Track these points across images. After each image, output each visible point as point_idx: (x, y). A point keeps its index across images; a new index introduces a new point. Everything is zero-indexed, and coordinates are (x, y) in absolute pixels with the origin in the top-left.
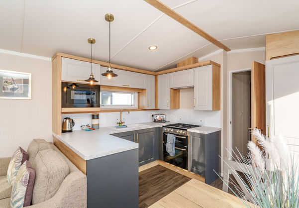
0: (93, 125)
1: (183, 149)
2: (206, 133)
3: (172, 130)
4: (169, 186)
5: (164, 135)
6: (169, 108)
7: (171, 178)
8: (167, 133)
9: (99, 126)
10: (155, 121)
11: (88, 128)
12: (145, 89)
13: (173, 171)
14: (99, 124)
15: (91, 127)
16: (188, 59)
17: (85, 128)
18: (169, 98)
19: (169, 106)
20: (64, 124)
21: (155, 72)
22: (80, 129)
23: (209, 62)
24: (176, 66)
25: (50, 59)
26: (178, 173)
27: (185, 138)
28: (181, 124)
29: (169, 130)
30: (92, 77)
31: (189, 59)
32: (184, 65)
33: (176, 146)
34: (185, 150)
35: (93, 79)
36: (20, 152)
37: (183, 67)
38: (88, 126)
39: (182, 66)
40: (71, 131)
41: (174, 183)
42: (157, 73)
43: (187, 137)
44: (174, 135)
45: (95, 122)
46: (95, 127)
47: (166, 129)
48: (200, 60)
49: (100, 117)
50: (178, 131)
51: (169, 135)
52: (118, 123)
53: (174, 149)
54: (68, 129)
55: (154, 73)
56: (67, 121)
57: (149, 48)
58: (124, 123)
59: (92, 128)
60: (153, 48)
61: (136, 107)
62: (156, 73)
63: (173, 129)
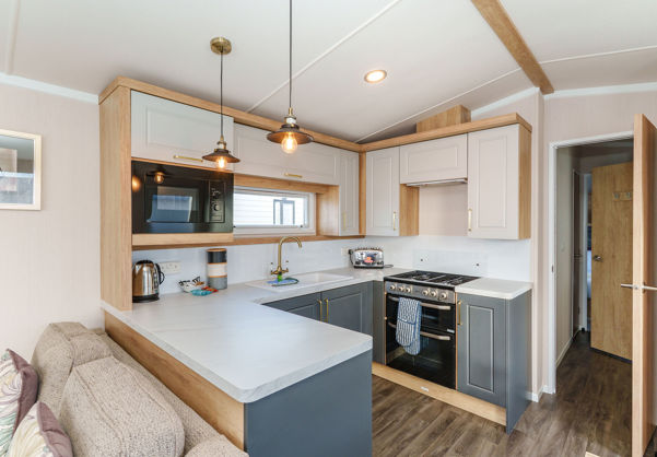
0: (210, 280)
1: (441, 338)
2: (509, 296)
3: (410, 289)
4: (416, 435)
5: (389, 301)
6: (397, 233)
7: (414, 412)
8: (398, 296)
9: (226, 282)
10: (358, 266)
11: (199, 287)
12: (336, 186)
13: (411, 391)
14: (225, 277)
15: (205, 285)
16: (448, 111)
17: (191, 287)
18: (397, 208)
19: (397, 227)
20: (137, 279)
21: (361, 143)
22: (177, 289)
23: (514, 118)
24: (412, 129)
25: (94, 99)
26: (426, 397)
27: (448, 308)
28: (425, 273)
29: (403, 287)
30: (222, 146)
31: (450, 113)
32: (437, 127)
33: (422, 329)
34: (448, 338)
35: (225, 153)
36: (12, 368)
37: (432, 133)
38: (197, 281)
39: (431, 129)
40: (154, 298)
41: (425, 426)
42: (365, 146)
43: (453, 306)
44: (417, 302)
45: (217, 270)
46: (217, 284)
47: (394, 286)
48: (474, 114)
49: (229, 257)
50: (428, 291)
51: (402, 300)
52: (272, 273)
53: (417, 337)
54: (147, 291)
55: (357, 147)
56: (145, 269)
57: (365, 78)
58: (287, 271)
59: (209, 287)
60: (375, 77)
61: (312, 230)
62: (361, 146)
63: (412, 286)
